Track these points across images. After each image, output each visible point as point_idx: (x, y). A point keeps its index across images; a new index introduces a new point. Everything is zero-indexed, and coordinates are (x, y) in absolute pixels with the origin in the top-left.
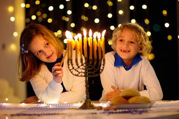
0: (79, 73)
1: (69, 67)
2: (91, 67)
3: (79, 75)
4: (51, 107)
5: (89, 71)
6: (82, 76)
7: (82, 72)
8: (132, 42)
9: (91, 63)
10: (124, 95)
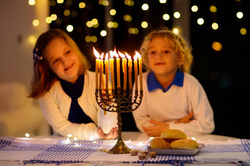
0: (110, 107)
1: (97, 100)
2: (125, 100)
3: (110, 110)
4: (77, 145)
5: (122, 105)
6: (113, 111)
7: (113, 106)
8: (166, 52)
9: (125, 95)
10: (165, 137)
